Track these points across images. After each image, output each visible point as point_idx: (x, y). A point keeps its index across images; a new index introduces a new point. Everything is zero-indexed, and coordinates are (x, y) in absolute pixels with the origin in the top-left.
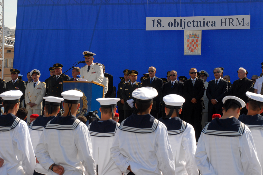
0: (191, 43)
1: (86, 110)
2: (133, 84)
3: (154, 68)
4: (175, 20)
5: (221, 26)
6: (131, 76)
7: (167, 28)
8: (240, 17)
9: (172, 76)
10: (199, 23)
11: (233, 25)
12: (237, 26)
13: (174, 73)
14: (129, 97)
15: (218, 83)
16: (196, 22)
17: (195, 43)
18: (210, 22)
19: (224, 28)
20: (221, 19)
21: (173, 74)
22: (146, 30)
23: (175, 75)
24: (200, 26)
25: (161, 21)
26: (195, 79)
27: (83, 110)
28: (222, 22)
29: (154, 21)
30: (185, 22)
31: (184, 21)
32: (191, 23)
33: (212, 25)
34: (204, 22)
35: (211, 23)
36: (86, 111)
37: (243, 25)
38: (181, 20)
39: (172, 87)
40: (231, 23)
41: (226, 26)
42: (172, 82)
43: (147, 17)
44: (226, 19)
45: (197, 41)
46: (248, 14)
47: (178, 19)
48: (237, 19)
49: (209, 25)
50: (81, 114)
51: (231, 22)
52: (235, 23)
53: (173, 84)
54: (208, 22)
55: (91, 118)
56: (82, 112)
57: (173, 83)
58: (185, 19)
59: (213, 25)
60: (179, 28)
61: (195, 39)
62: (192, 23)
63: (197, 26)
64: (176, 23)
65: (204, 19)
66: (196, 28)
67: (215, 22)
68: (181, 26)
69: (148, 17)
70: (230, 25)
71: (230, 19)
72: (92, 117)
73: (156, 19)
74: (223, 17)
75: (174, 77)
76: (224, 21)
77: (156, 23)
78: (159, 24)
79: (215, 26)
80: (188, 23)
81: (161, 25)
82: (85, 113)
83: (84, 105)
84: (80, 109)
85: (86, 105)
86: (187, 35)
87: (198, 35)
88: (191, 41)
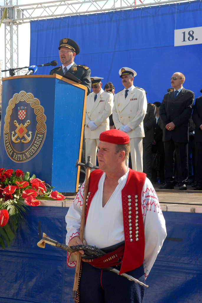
3: (179, 74)
22: (175, 46)
25: (193, 33)
27: (37, 136)
29: (184, 33)
36: (43, 136)
43: (176, 29)
56: (36, 138)
77: (187, 36)
78: (190, 37)
81: (193, 38)
82: (40, 142)
83: (39, 124)
84: (31, 133)
85: (42, 124)
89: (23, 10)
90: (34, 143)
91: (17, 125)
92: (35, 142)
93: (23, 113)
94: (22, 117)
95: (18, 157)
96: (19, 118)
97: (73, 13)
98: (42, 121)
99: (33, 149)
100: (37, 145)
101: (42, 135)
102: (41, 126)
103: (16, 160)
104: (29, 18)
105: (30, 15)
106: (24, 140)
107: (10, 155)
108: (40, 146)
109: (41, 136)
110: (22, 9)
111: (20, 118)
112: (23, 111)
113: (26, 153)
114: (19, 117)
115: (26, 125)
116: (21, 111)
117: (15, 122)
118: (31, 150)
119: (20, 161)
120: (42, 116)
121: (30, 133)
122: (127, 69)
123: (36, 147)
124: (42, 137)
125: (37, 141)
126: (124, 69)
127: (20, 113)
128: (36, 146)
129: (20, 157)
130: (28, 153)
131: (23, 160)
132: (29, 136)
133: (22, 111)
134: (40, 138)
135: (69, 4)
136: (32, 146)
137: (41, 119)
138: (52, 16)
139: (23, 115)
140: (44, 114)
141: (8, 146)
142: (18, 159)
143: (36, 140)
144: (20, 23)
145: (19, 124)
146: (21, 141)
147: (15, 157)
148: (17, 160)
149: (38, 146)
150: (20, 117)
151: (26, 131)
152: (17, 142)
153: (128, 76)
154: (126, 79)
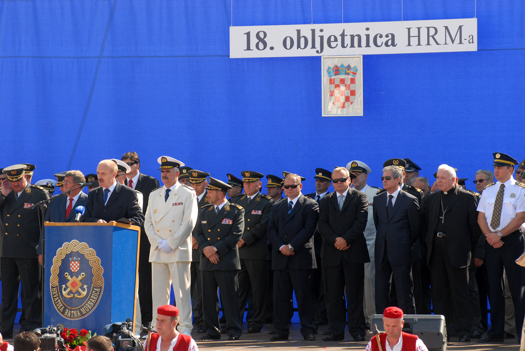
1: (101, 288)
2: (217, 208)
4: (299, 31)
5: (409, 45)
7: (280, 52)
8: (453, 24)
9: (290, 188)
10: (356, 39)
11: (438, 44)
12: (446, 44)
13: (293, 180)
14: (209, 239)
15: (394, 201)
16: (348, 35)
18: (381, 36)
19: (414, 49)
20: (409, 29)
21: (290, 184)
23: (295, 187)
24: (360, 46)
25: (265, 35)
26: (345, 194)
27: (93, 290)
28: (409, 37)
29: (248, 34)
30: (322, 38)
31: (321, 34)
32: (336, 40)
33: (387, 44)
34: (368, 36)
35: (384, 39)
36: (101, 290)
37: (461, 43)
38: (313, 31)
39: (289, 212)
40: (431, 38)
41: (419, 44)
42: (290, 202)
43: (233, 26)
44: (419, 29)
46: (472, 17)
47: (306, 30)
48: (446, 28)
49: (379, 44)
50: (89, 299)
51: (433, 37)
52: (440, 37)
53: (293, 206)
54: (377, 35)
55: (119, 341)
56: (92, 293)
57: (293, 203)
58: (321, 31)
59: (390, 43)
60: (309, 52)
61: (347, 78)
62: (339, 39)
63: (352, 46)
64: (302, 41)
65: (368, 29)
66: (348, 51)
67: (393, 36)
68: (313, 47)
69: (235, 25)
70: (428, 44)
71: (428, 28)
72: (120, 337)
73: (254, 30)
74: (414, 24)
75: (294, 189)
76: (414, 32)
78: (260, 43)
79: (393, 44)
80: (329, 38)
81: (265, 45)
82: (97, 296)
83: (95, 276)
84: (87, 287)
85: (99, 277)
86: (329, 68)
87: (355, 67)
88: (338, 82)
90: (90, 297)
91: (69, 277)
92: (92, 297)
93: (77, 265)
94: (75, 269)
95: (71, 313)
96: (71, 271)
98: (99, 273)
99: (90, 305)
102: (98, 279)
103: (68, 317)
106: (78, 295)
107: (60, 311)
108: (97, 300)
109: (99, 290)
111: (73, 271)
112: (77, 262)
113: (81, 309)
114: (71, 269)
115: (80, 278)
116: (73, 262)
117: (67, 275)
118: (86, 306)
119: (74, 318)
120: (99, 268)
121: (85, 286)
122: (170, 159)
123: (93, 303)
125: (93, 295)
126: (165, 158)
127: (73, 265)
128: (93, 301)
129: (73, 314)
130: (83, 309)
131: (77, 317)
132: (84, 290)
133: (75, 263)
134: (96, 292)
136: (88, 301)
137: (97, 272)
139: (76, 267)
140: (100, 266)
141: (57, 300)
142: (71, 315)
145: (71, 277)
146: (74, 296)
147: (68, 313)
148: (71, 317)
149: (95, 301)
150: (73, 269)
151: (80, 284)
152: (69, 297)
153: (171, 170)
154: (168, 175)
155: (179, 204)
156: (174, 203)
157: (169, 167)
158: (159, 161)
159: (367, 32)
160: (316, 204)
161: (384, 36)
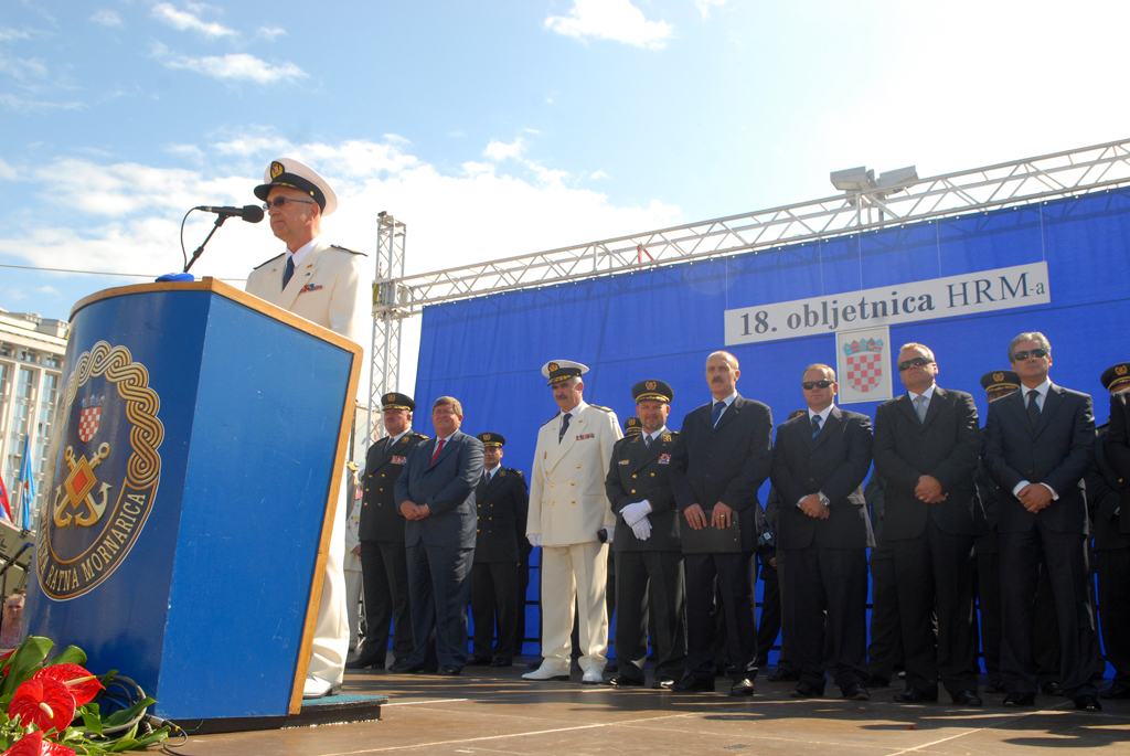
0: (857, 367)
2: (649, 437)
4: (806, 307)
5: (952, 305)
6: (641, 405)
7: (785, 333)
8: (1012, 273)
9: (815, 388)
10: (880, 307)
11: (992, 300)
12: (1003, 299)
14: (633, 491)
15: (1040, 402)
16: (870, 304)
17: (871, 366)
18: (913, 300)
19: (960, 310)
20: (950, 287)
21: (816, 379)
22: (727, 345)
23: (826, 385)
24: (885, 314)
25: (766, 315)
26: (927, 395)
28: (951, 296)
29: (746, 317)
30: (835, 310)
31: (835, 306)
32: (853, 310)
33: (921, 308)
34: (895, 302)
35: (918, 303)
36: (146, 501)
37: (1025, 294)
38: (825, 304)
41: (966, 304)
42: (815, 417)
43: (728, 309)
44: (964, 285)
45: (877, 358)
46: (1039, 260)
47: (815, 303)
48: (1003, 279)
49: (910, 309)
50: (108, 531)
51: (984, 292)
52: (995, 291)
53: (821, 424)
54: (907, 299)
56: (120, 509)
57: (820, 418)
58: (835, 302)
59: (925, 306)
60: (820, 329)
61: (870, 355)
62: (858, 309)
63: (875, 315)
64: (811, 316)
65: (894, 293)
66: (870, 322)
67: (929, 297)
68: (825, 322)
69: (730, 308)
70: (979, 301)
71: (977, 282)
73: (752, 311)
74: (956, 281)
75: (824, 390)
76: (958, 289)
77: (753, 323)
78: (760, 325)
79: (930, 307)
80: (845, 310)
81: (766, 327)
82: (134, 520)
83: (137, 454)
84: (108, 489)
85: (149, 455)
86: (846, 345)
87: (880, 340)
88: (857, 361)
89: (412, 289)
90: (112, 525)
91: (72, 461)
92: (117, 523)
93: (94, 418)
94: (88, 431)
95: (58, 580)
96: (79, 437)
97: (510, 286)
98: (148, 442)
99: (108, 550)
100: (121, 534)
101: (144, 497)
102: (144, 462)
103: (51, 591)
104: (421, 302)
105: (425, 295)
106: (82, 517)
107: (41, 572)
108: (131, 535)
109: (141, 499)
110: (411, 285)
111: (83, 438)
112: (95, 410)
113: (83, 565)
114: (80, 432)
115: (95, 459)
116: (87, 411)
117: (69, 452)
118: (98, 553)
119: (61, 593)
120: (151, 427)
121: (105, 487)
122: (563, 363)
123: (118, 542)
124: (142, 503)
125: (123, 517)
126: (555, 364)
127: (86, 419)
128: (119, 538)
129: (63, 580)
130: (89, 565)
131: (71, 591)
132: (98, 499)
133: (91, 413)
134: (133, 505)
135: (503, 272)
136: (104, 537)
137: (145, 438)
138: (466, 294)
139: (93, 424)
140: (157, 420)
141: (42, 538)
142: (57, 586)
143: (122, 514)
144: (405, 315)
145: (77, 460)
146: (74, 519)
147: (52, 578)
148: (55, 592)
149: (126, 536)
150: (84, 432)
151: (93, 481)
152: (64, 522)
153: (568, 382)
154: (566, 391)
155: (588, 436)
156: (579, 434)
157: (565, 378)
158: (545, 370)
159: (894, 297)
160: (867, 420)
161: (917, 299)
